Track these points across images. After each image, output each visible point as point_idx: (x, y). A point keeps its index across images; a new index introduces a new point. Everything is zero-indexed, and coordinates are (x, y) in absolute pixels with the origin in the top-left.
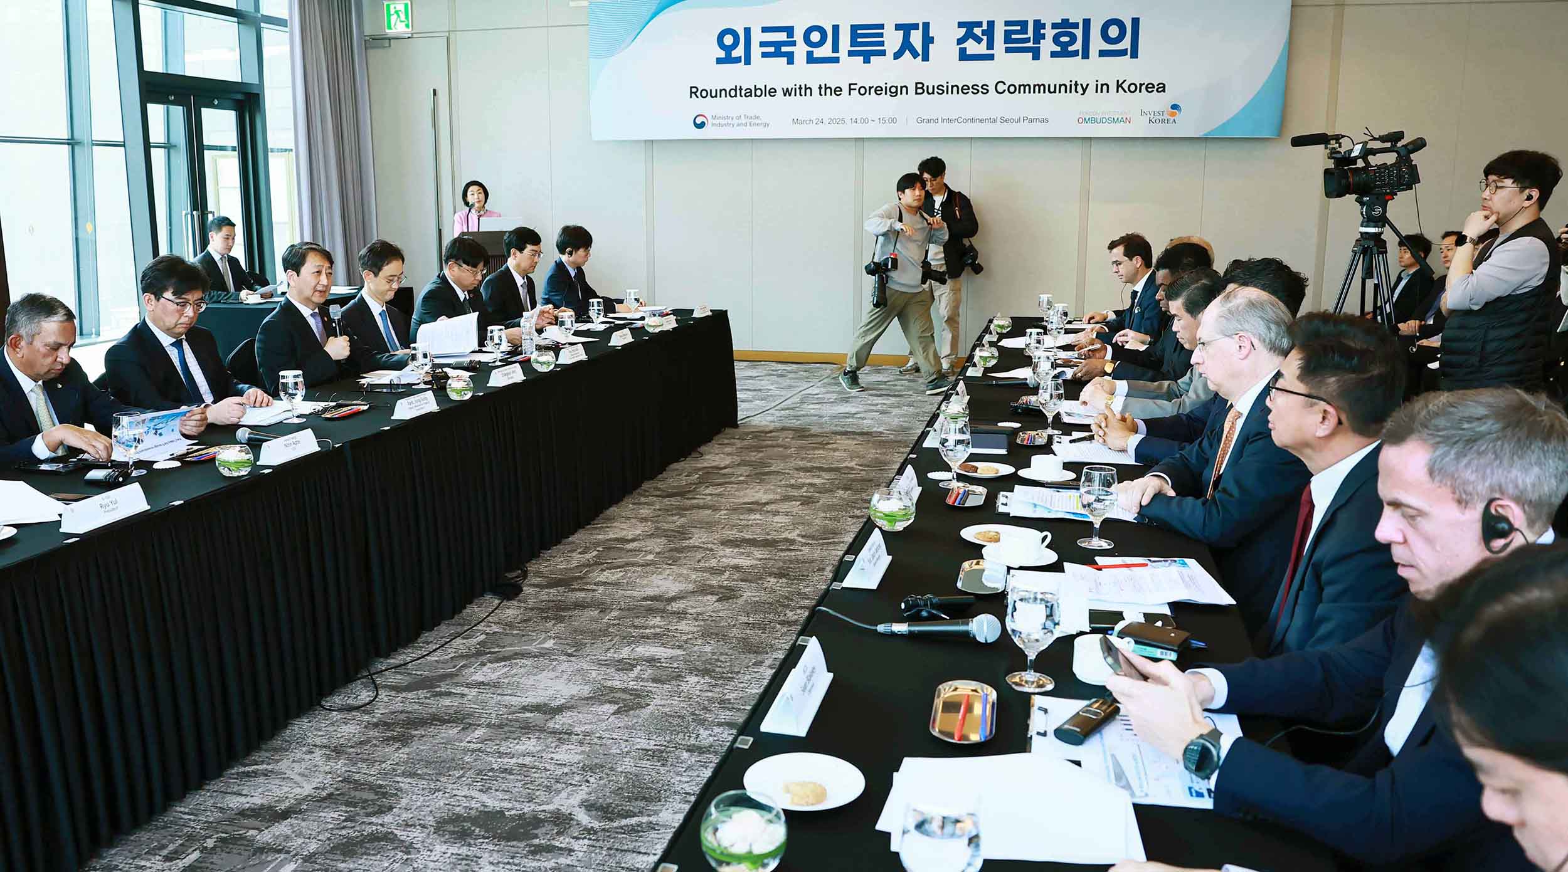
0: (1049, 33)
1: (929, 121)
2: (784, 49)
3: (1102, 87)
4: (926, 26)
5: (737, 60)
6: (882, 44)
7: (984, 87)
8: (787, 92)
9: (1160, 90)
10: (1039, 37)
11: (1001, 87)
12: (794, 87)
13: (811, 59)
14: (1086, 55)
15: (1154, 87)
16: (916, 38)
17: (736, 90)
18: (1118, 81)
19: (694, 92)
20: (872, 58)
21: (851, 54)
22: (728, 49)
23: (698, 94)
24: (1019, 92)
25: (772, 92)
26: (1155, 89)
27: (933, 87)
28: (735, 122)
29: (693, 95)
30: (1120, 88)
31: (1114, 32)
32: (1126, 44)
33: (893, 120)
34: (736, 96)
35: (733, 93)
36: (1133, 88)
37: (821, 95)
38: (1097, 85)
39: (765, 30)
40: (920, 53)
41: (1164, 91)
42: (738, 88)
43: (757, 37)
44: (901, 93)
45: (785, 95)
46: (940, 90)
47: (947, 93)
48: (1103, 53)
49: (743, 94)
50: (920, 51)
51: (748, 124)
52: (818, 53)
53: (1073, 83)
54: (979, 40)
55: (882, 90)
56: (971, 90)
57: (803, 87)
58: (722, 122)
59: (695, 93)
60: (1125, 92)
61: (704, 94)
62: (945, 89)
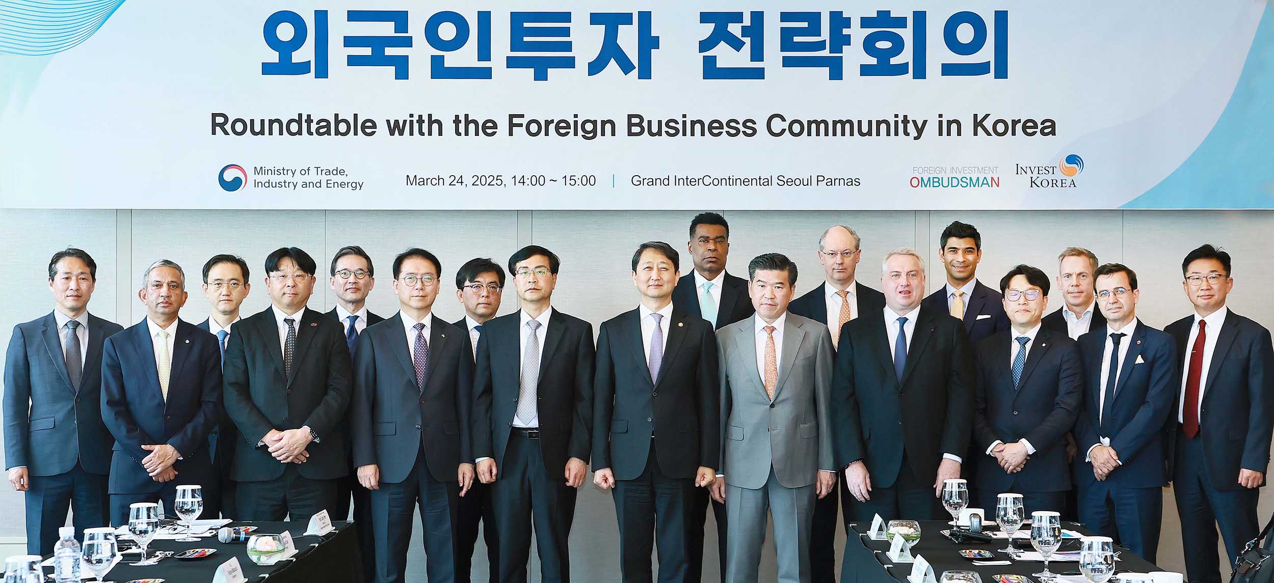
0: (858, 34)
1: (652, 182)
2: (389, 51)
3: (950, 126)
4: (645, 18)
5: (303, 68)
6: (568, 46)
7: (749, 124)
8: (395, 128)
9: (1046, 131)
10: (840, 41)
11: (777, 125)
12: (409, 119)
13: (439, 70)
14: (920, 73)
15: (1036, 126)
16: (628, 39)
17: (299, 122)
18: (975, 116)
19: (219, 123)
20: (551, 72)
21: (512, 63)
22: (286, 49)
23: (228, 127)
24: (809, 134)
25: (368, 128)
26: (1038, 130)
27: (660, 122)
28: (299, 179)
29: (218, 129)
30: (979, 129)
31: (965, 34)
32: (986, 54)
33: (589, 180)
34: (299, 132)
35: (294, 127)
36: (1001, 128)
37: (458, 134)
38: (941, 123)
39: (354, 16)
40: (636, 63)
41: (1053, 133)
42: (304, 118)
43: (339, 28)
44: (603, 134)
45: (392, 133)
46: (672, 128)
47: (684, 134)
48: (948, 70)
49: (313, 129)
50: (635, 61)
51: (324, 184)
52: (452, 59)
53: (900, 119)
54: (737, 45)
55: (568, 127)
56: (726, 129)
57: (425, 118)
58: (275, 179)
59: (222, 126)
60: (989, 134)
61: (239, 127)
62: (680, 127)
